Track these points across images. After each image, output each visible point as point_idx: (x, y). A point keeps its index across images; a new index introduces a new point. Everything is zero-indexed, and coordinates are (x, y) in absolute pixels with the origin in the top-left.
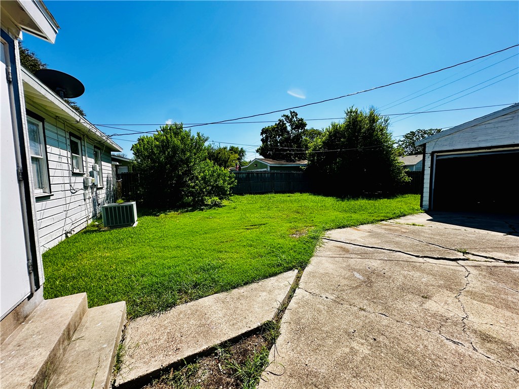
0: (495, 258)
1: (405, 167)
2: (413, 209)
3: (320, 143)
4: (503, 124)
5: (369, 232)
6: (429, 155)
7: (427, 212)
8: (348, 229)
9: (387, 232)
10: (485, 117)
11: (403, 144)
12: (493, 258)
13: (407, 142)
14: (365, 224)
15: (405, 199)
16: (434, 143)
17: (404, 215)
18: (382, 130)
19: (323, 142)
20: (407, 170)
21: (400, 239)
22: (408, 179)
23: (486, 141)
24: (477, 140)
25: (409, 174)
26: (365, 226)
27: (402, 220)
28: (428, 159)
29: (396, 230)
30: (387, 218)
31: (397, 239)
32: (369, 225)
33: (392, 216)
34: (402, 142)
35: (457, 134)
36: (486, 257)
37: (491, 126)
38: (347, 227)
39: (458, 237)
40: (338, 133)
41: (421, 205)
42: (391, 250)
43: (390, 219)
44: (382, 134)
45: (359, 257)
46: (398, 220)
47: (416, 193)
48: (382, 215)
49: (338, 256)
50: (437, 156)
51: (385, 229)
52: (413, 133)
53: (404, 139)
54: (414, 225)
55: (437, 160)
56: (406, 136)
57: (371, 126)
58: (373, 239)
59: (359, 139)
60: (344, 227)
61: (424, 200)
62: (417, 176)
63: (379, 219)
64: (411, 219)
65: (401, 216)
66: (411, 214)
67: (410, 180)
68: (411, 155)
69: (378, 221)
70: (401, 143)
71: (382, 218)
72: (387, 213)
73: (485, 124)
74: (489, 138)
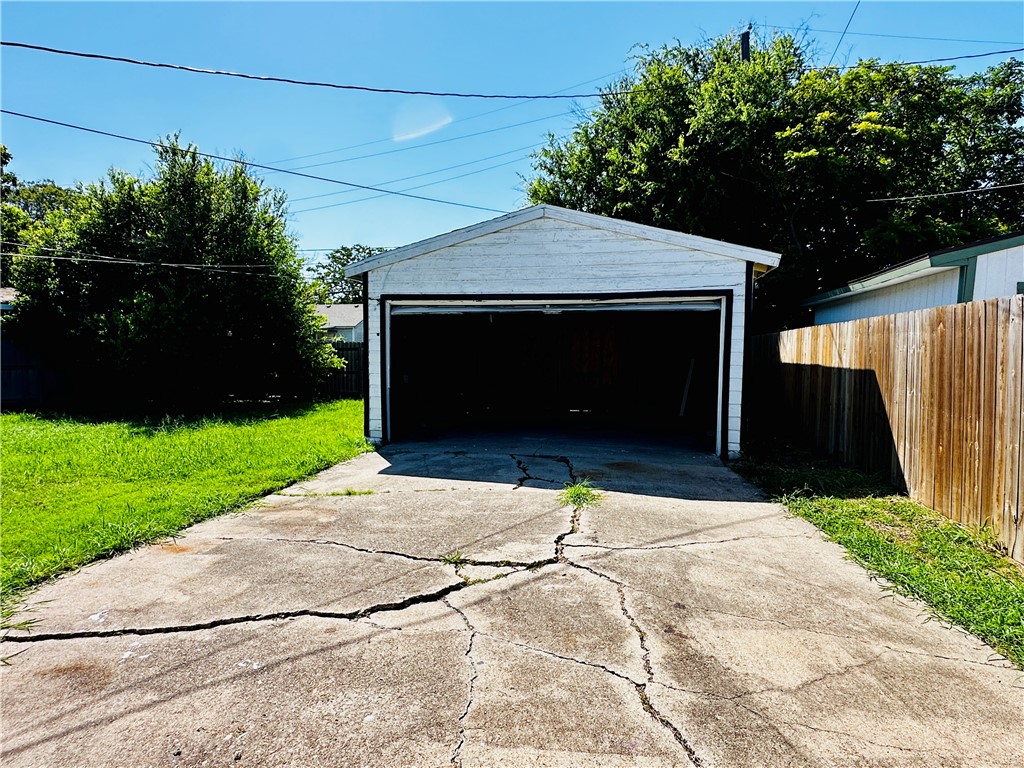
0: (512, 560)
1: (333, 331)
2: (350, 443)
3: (69, 235)
4: (493, 250)
5: (217, 550)
6: (376, 302)
7: (378, 448)
8: (143, 551)
9: (274, 537)
10: (469, 229)
11: (328, 275)
12: (509, 564)
13: (335, 271)
14: (210, 516)
15: (333, 413)
16: (384, 275)
17: (328, 466)
18: (269, 225)
19: (83, 234)
20: (339, 339)
21: (311, 557)
22: (339, 363)
23: (473, 281)
24: (460, 277)
25: (342, 349)
26: (209, 524)
27: (320, 484)
28: (375, 313)
29: (305, 523)
30: (280, 484)
31: (303, 558)
32: (223, 518)
33: (295, 475)
34: (326, 271)
35: (425, 260)
36: (496, 564)
37: (478, 250)
38: (137, 544)
39: (442, 513)
40: (137, 209)
41: (367, 433)
42: (278, 616)
43: (289, 485)
44: (270, 237)
45: (151, 697)
46: (310, 485)
47: (356, 397)
48: (270, 473)
49: (42, 733)
50: (393, 307)
51: (275, 526)
52: (347, 252)
53: (329, 261)
54: (349, 494)
55: (392, 317)
56: (334, 257)
57: (240, 209)
58: (226, 582)
59: (206, 242)
60: (120, 550)
61: (371, 417)
62: (356, 353)
63: (259, 488)
64: (344, 476)
65: (318, 471)
66: (343, 459)
67: (344, 363)
68: (345, 303)
69: (256, 496)
70: (323, 271)
71: (268, 486)
72: (284, 463)
73: (470, 245)
74: (476, 275)
